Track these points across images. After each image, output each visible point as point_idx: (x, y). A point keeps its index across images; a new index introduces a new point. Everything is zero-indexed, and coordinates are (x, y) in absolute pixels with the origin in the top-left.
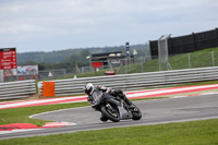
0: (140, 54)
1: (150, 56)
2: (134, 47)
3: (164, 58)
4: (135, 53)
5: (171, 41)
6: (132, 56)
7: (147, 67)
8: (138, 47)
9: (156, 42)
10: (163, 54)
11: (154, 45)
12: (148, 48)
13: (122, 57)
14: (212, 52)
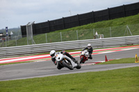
0: (15, 34)
1: (21, 35)
2: (11, 30)
3: (30, 36)
4: (12, 33)
5: (34, 25)
6: (10, 36)
7: (19, 43)
10: (30, 34)
11: (23, 28)
12: (20, 31)
14: (61, 33)
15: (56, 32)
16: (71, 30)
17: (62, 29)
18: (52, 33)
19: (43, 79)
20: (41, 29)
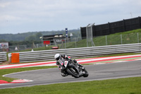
0: (74, 36)
1: (81, 37)
2: (70, 31)
3: (90, 38)
4: (71, 35)
5: (94, 27)
6: (69, 37)
7: (79, 45)
8: (72, 31)
9: (85, 28)
10: (89, 36)
11: (83, 30)
12: (80, 32)
13: (63, 38)
14: (121, 35)
15: (117, 34)
16: (131, 33)
17: (122, 31)
18: (112, 36)
19: (103, 82)
20: (100, 31)
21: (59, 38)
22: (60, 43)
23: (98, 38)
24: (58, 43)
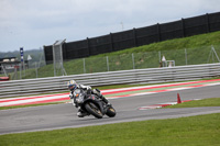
0: (34, 59)
1: (44, 62)
2: (28, 52)
3: (59, 63)
4: (29, 58)
5: (66, 46)
6: (26, 62)
7: (41, 73)
8: (32, 52)
9: (50, 47)
10: (58, 59)
11: (48, 50)
12: (43, 53)
13: (16, 62)
14: (107, 57)
15: (100, 56)
16: (123, 53)
17: (109, 52)
18: (93, 59)
19: (80, 131)
20: (76, 52)
21: (10, 63)
22: (12, 71)
23: (71, 63)
24: (8, 71)
